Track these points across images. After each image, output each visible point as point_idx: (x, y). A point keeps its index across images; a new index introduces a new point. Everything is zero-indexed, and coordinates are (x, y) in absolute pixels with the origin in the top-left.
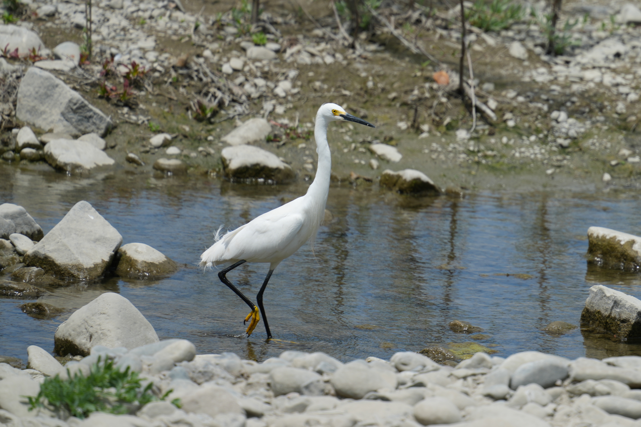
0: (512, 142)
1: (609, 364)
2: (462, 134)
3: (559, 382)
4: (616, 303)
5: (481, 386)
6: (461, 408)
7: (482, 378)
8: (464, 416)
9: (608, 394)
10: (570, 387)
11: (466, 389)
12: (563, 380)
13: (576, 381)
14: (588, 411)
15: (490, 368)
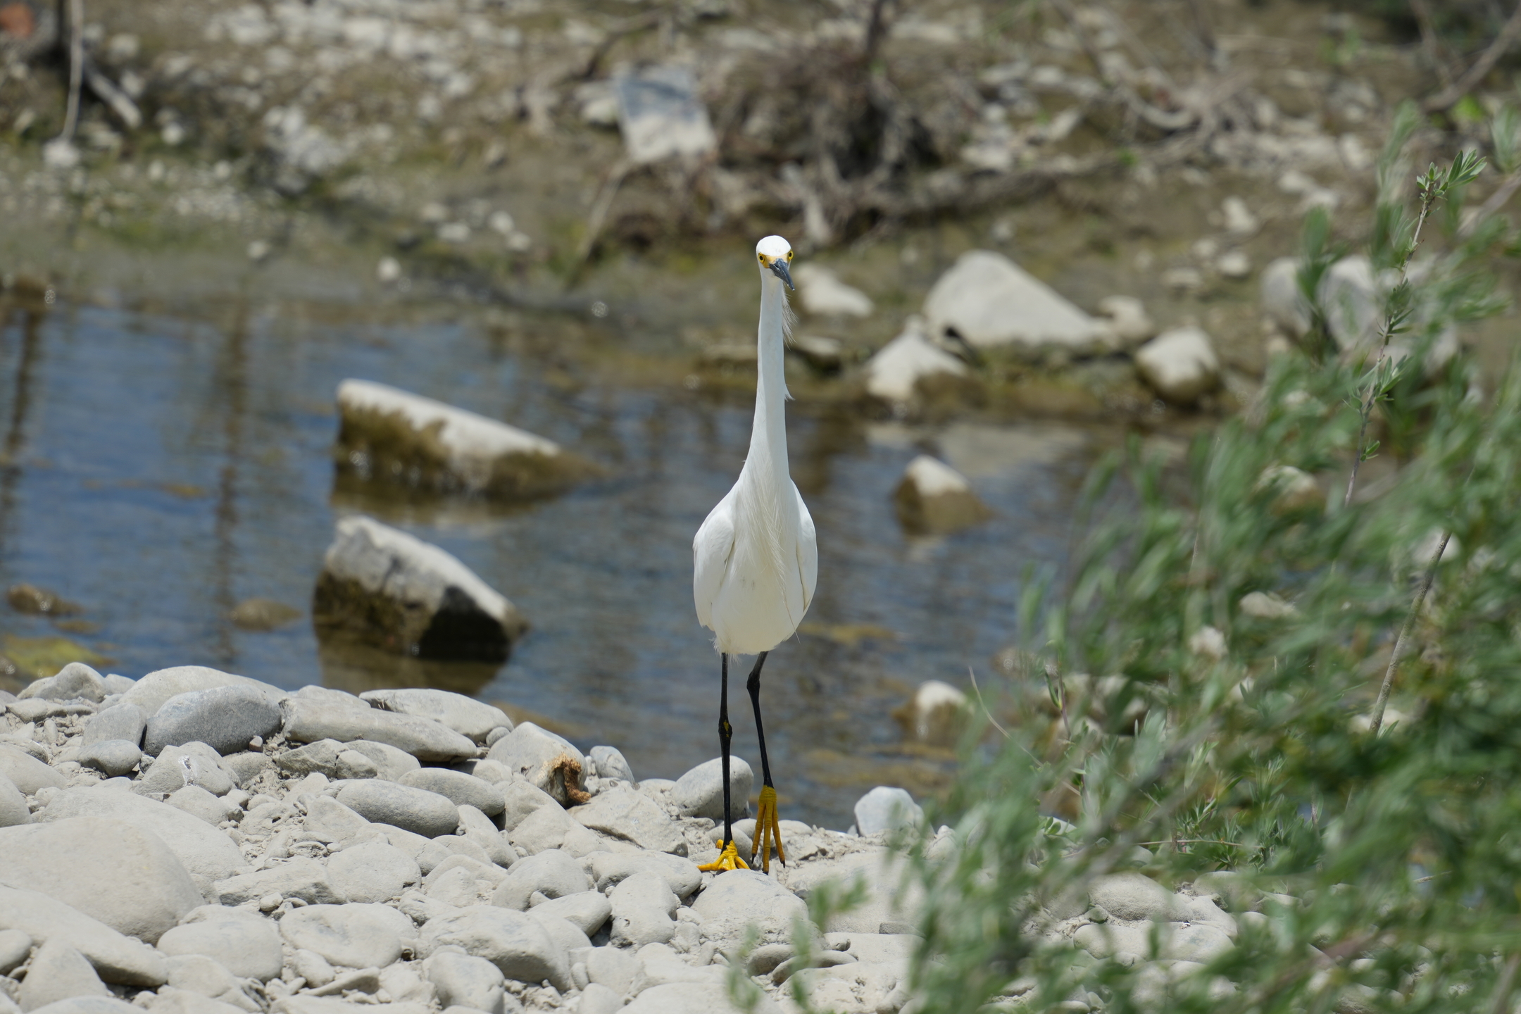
0: (173, 177)
1: (374, 704)
2: (60, 153)
3: (257, 741)
4: (397, 564)
5: (76, 740)
6: (27, 791)
7: (79, 723)
8: (32, 810)
9: (371, 773)
10: (283, 754)
11: (43, 747)
12: (266, 737)
13: (297, 740)
14: (321, 811)
15: (101, 699)
